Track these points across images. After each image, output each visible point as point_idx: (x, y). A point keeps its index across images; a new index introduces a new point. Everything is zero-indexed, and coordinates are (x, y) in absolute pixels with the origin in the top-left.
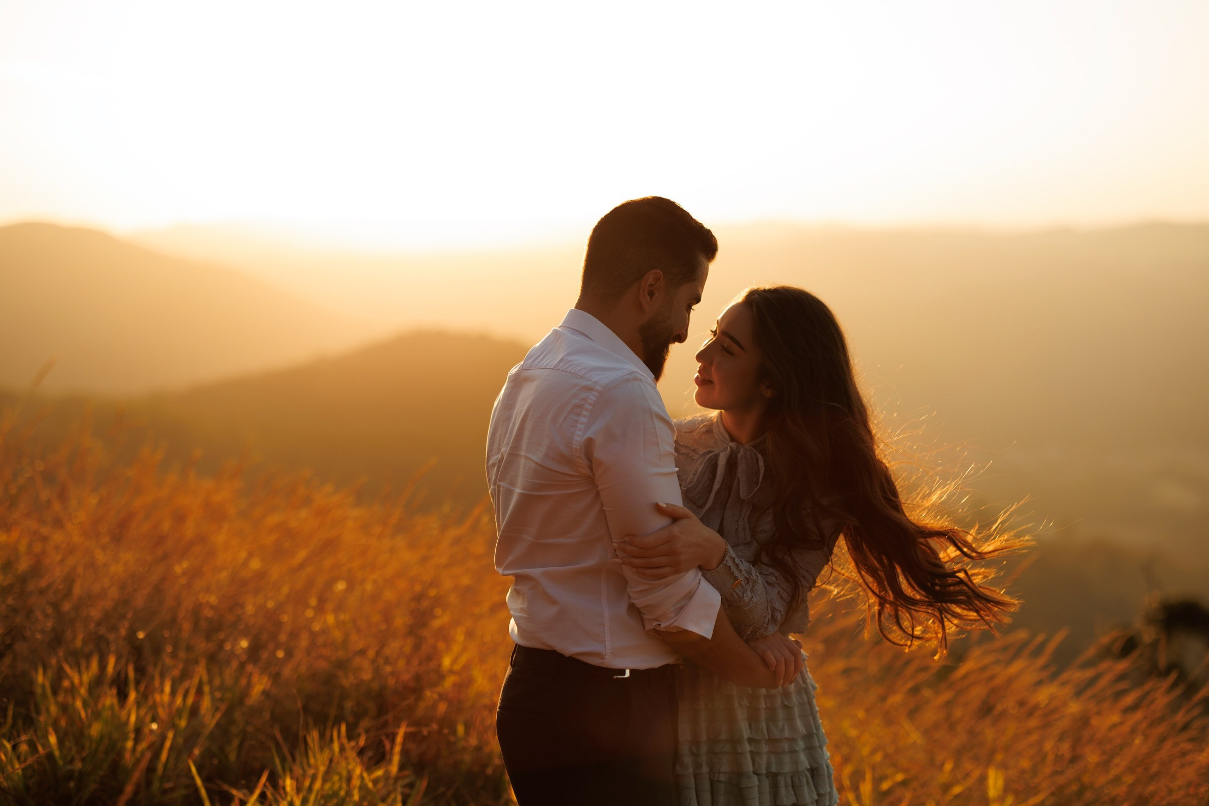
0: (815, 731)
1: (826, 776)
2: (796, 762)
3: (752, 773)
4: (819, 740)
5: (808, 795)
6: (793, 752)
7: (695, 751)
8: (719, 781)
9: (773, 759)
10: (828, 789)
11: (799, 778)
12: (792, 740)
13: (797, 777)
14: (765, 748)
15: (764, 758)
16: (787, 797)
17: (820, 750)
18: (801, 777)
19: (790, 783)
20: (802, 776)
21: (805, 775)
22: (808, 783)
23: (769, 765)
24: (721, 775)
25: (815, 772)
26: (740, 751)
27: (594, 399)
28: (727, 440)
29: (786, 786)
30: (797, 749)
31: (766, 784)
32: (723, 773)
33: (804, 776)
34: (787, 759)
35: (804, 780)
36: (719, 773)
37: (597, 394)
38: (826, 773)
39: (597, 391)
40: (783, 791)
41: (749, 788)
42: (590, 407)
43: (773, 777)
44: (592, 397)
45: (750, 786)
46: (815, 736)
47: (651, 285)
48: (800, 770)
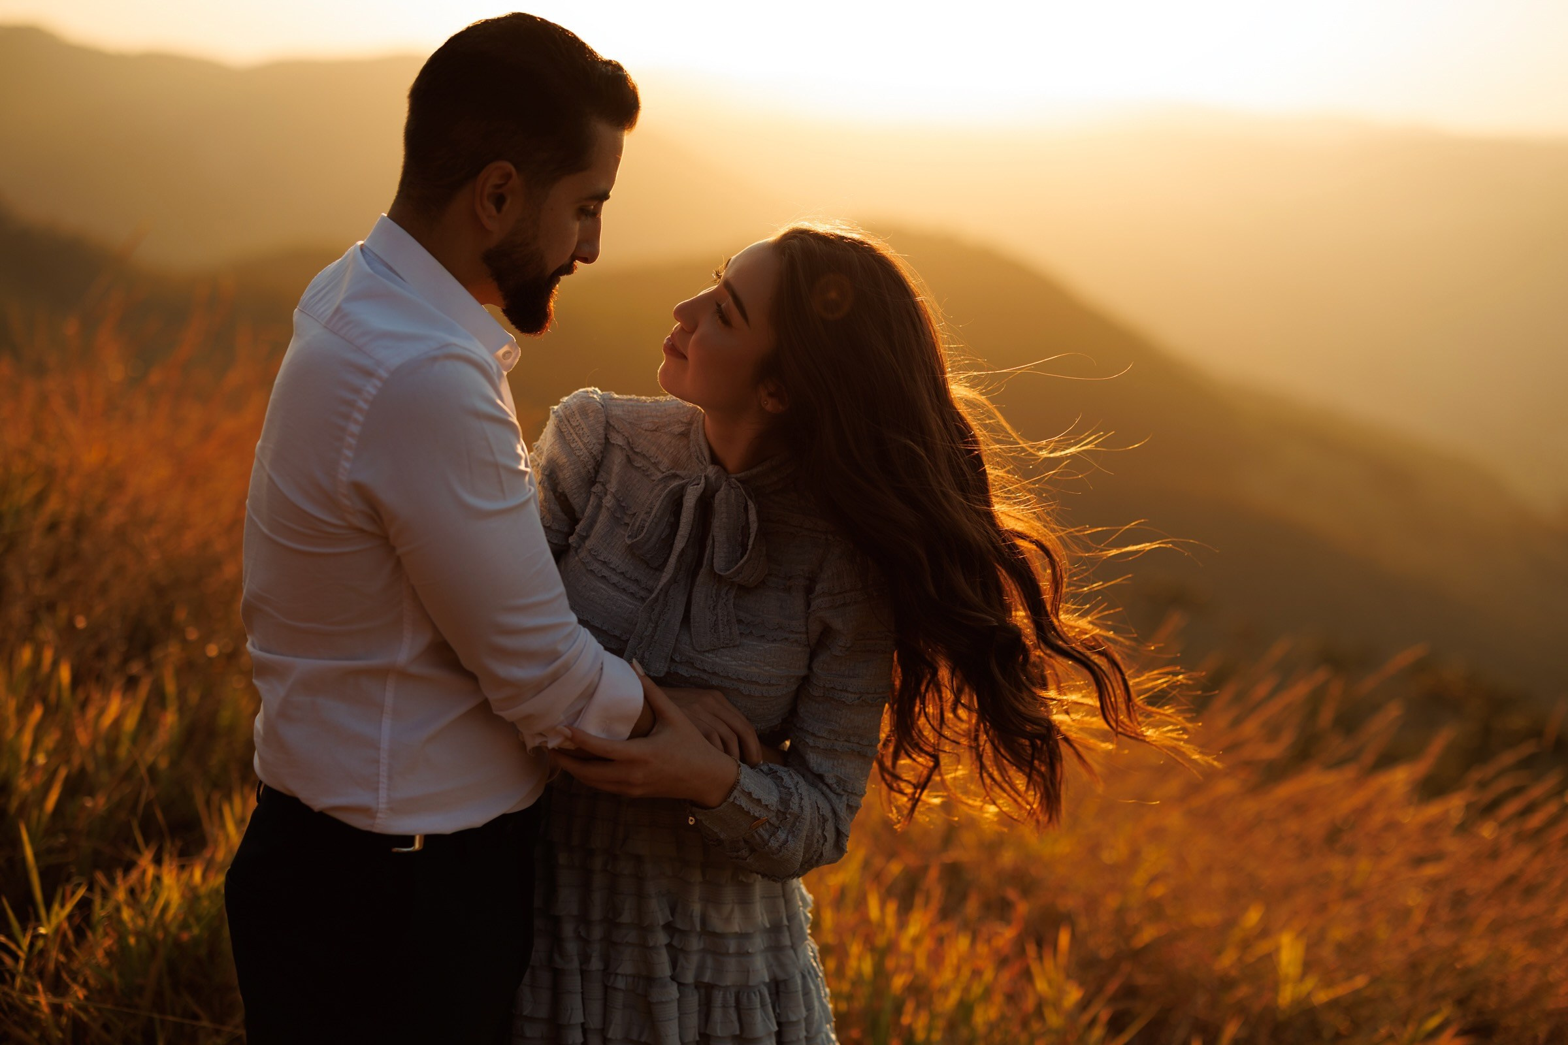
0: (785, 922)
1: (800, 993)
2: (746, 972)
3: (669, 979)
4: (791, 936)
5: (763, 1025)
6: (743, 954)
7: (583, 934)
8: (615, 989)
9: (709, 961)
10: (804, 1013)
11: (749, 998)
12: (744, 936)
13: (746, 994)
14: (695, 944)
15: (695, 959)
16: (723, 1025)
17: (791, 952)
18: (753, 995)
19: (732, 1001)
20: (754, 993)
21: (760, 993)
22: (763, 1005)
23: (701, 969)
24: (619, 978)
25: (779, 989)
26: (651, 944)
27: (373, 391)
28: (705, 460)
29: (725, 1006)
30: (750, 951)
31: (693, 1001)
32: (622, 975)
33: (758, 994)
34: (732, 964)
35: (757, 1001)
36: (617, 974)
37: (379, 384)
38: (800, 988)
39: (380, 378)
40: (717, 1014)
41: (662, 1002)
42: (365, 406)
43: (707, 991)
44: (371, 388)
45: (664, 1000)
46: (785, 929)
47: (499, 186)
48: (751, 983)
